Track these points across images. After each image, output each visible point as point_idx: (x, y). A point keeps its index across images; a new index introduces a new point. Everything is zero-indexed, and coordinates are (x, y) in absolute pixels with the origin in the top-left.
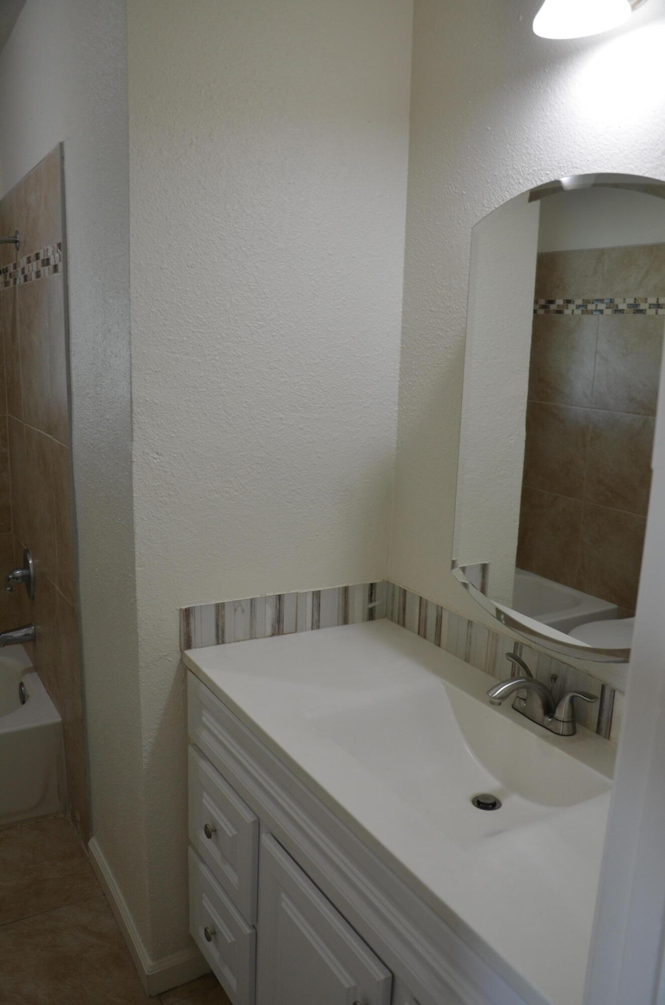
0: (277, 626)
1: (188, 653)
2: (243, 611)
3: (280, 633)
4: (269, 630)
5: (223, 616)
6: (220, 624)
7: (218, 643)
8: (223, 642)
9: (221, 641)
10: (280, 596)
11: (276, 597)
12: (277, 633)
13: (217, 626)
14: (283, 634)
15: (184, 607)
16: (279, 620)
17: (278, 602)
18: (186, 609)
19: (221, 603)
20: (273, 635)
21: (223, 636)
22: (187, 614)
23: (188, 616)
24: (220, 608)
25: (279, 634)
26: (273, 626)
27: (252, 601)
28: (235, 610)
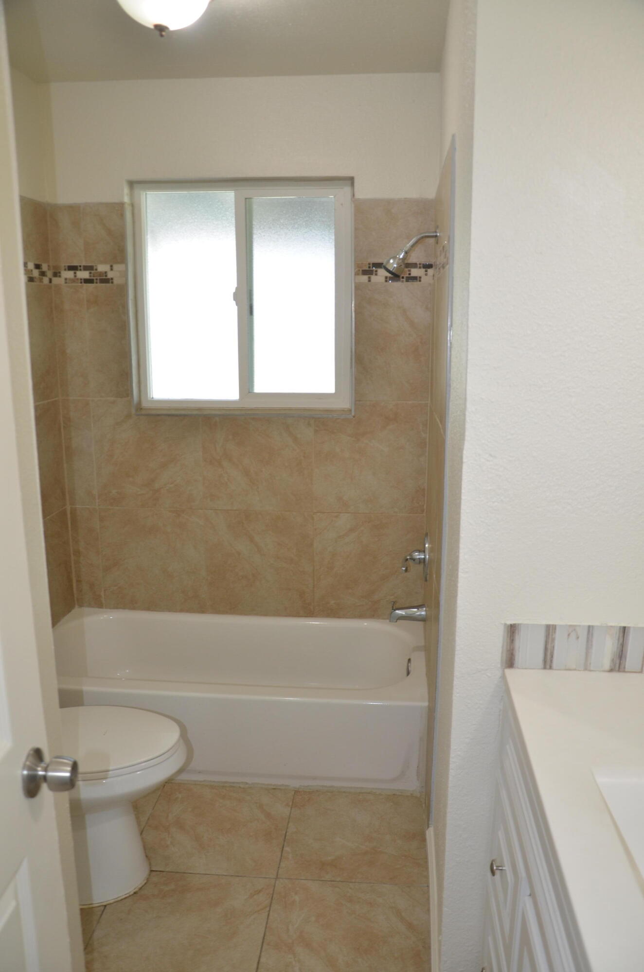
0: (618, 662)
1: (508, 672)
2: (578, 638)
3: (621, 670)
4: (607, 664)
5: (553, 640)
6: (549, 647)
7: (545, 668)
8: (551, 668)
9: (548, 667)
10: (624, 628)
11: (620, 629)
12: (617, 669)
13: (546, 649)
14: (624, 671)
15: (509, 622)
16: (621, 655)
17: (621, 635)
18: (511, 625)
19: (553, 625)
20: (611, 670)
21: (551, 661)
22: (512, 630)
23: (513, 632)
24: (551, 631)
25: (619, 671)
26: (613, 660)
27: (590, 629)
28: (569, 635)
